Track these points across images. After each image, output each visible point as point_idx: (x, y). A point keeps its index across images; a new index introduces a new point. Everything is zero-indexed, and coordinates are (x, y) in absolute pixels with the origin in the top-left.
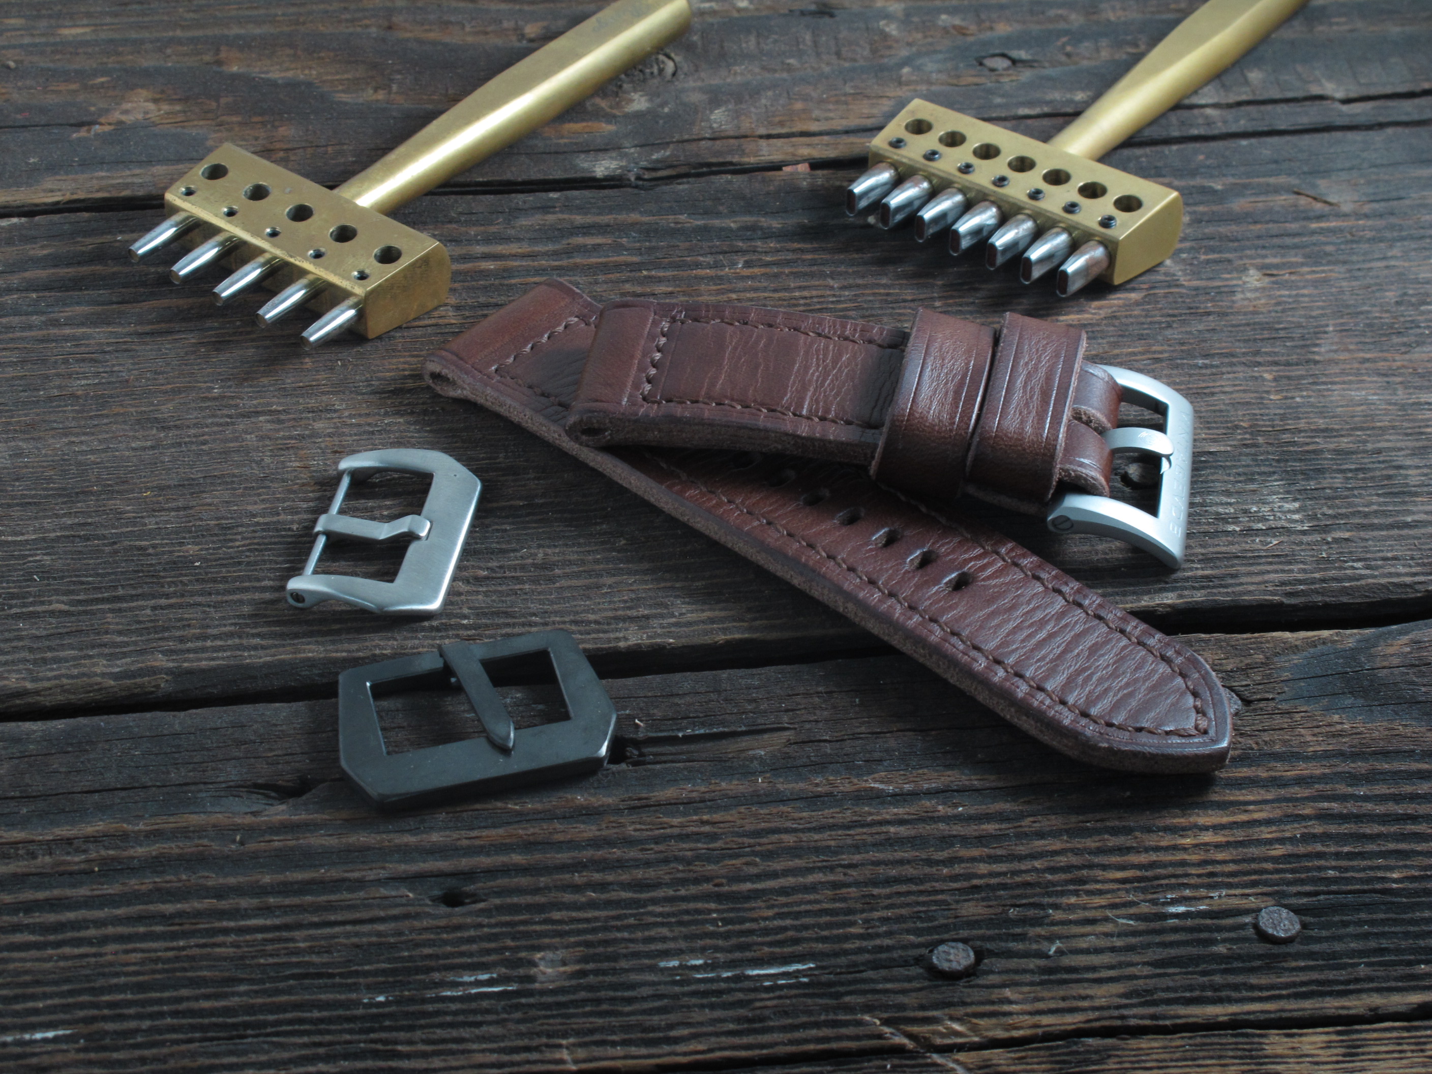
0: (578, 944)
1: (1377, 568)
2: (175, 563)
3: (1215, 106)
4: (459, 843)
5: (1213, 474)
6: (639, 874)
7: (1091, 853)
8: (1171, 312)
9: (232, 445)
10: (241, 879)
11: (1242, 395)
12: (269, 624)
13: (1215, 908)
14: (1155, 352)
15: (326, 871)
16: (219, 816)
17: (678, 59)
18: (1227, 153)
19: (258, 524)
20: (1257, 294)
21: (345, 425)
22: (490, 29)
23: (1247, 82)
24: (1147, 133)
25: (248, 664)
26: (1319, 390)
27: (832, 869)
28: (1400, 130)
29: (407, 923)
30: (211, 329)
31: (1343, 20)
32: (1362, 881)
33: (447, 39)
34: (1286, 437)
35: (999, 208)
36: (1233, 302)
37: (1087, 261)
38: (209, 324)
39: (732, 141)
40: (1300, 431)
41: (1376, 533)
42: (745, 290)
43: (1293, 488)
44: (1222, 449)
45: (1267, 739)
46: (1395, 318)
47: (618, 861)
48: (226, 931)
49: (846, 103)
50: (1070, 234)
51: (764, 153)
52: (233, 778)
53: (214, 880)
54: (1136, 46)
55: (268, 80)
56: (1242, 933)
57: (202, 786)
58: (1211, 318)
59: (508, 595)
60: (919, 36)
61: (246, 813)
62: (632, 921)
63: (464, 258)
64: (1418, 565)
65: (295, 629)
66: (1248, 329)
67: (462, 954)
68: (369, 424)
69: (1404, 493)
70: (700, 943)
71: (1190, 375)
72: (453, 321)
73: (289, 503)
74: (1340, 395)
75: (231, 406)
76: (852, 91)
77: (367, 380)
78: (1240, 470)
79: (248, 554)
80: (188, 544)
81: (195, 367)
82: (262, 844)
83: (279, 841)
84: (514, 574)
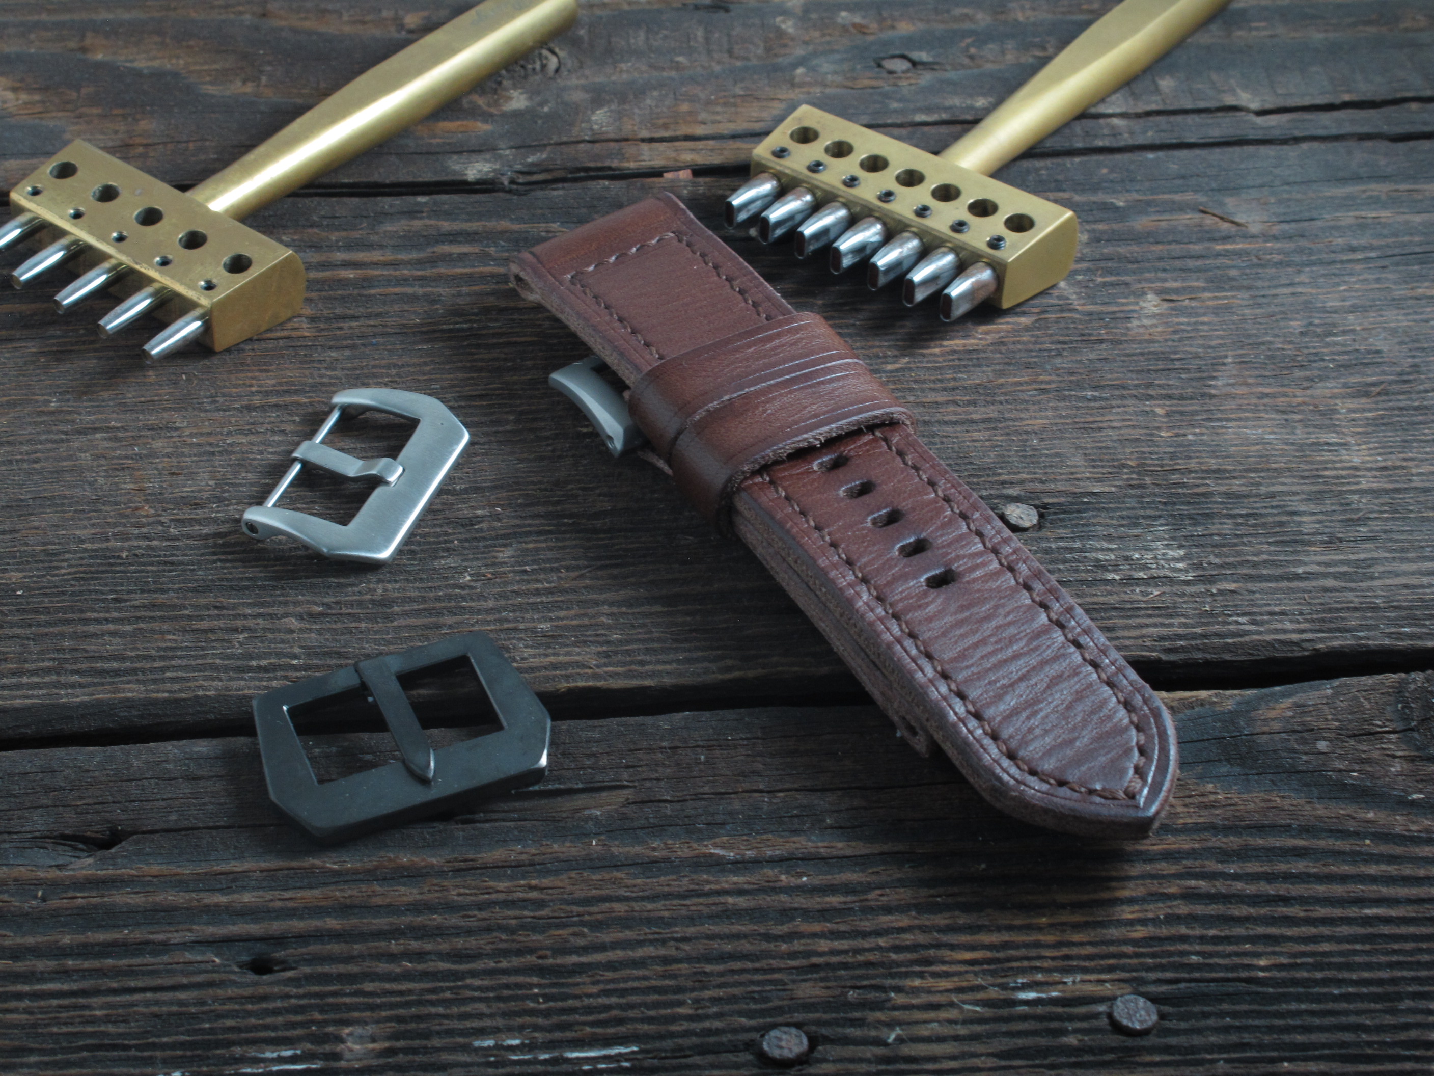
0: (389, 1019)
1: (1262, 623)
3: (1123, 115)
4: (271, 904)
5: (1094, 517)
6: (459, 943)
7: (941, 930)
8: (1061, 339)
9: (65, 464)
10: (40, 939)
11: (1131, 431)
12: (89, 660)
13: (1068, 995)
14: (1042, 382)
15: (130, 932)
16: (22, 869)
17: (562, 54)
18: (1132, 167)
19: (86, 550)
20: (1154, 321)
21: (186, 444)
22: (369, 18)
23: (1157, 91)
24: (1048, 144)
25: (65, 703)
26: (1213, 427)
27: (664, 942)
28: (1316, 145)
29: (211, 992)
30: (53, 337)
31: (1263, 24)
32: (1227, 968)
33: (323, 29)
34: (1175, 478)
35: (884, 224)
36: (1128, 328)
37: (973, 284)
38: (51, 331)
39: (612, 144)
40: (1191, 472)
41: (1264, 585)
43: (1179, 534)
44: (1107, 489)
46: (1298, 349)
47: (438, 928)
48: (19, 996)
49: (735, 105)
50: (957, 255)
51: (645, 157)
52: (39, 828)
53: (13, 939)
54: (1044, 49)
55: (134, 69)
56: (1095, 1023)
57: (6, 837)
58: (1104, 346)
59: (343, 634)
60: (817, 34)
61: (51, 866)
62: (448, 995)
63: (323, 266)
64: (1307, 621)
66: (1141, 358)
67: (266, 1027)
68: (210, 445)
69: (1296, 541)
70: (519, 1021)
71: (1078, 408)
72: (307, 334)
73: (119, 529)
74: (1235, 433)
75: (68, 421)
76: (742, 93)
77: (211, 396)
78: (1124, 513)
79: (73, 583)
80: (12, 570)
81: (34, 379)
82: (64, 901)
83: (83, 897)
84: (350, 611)
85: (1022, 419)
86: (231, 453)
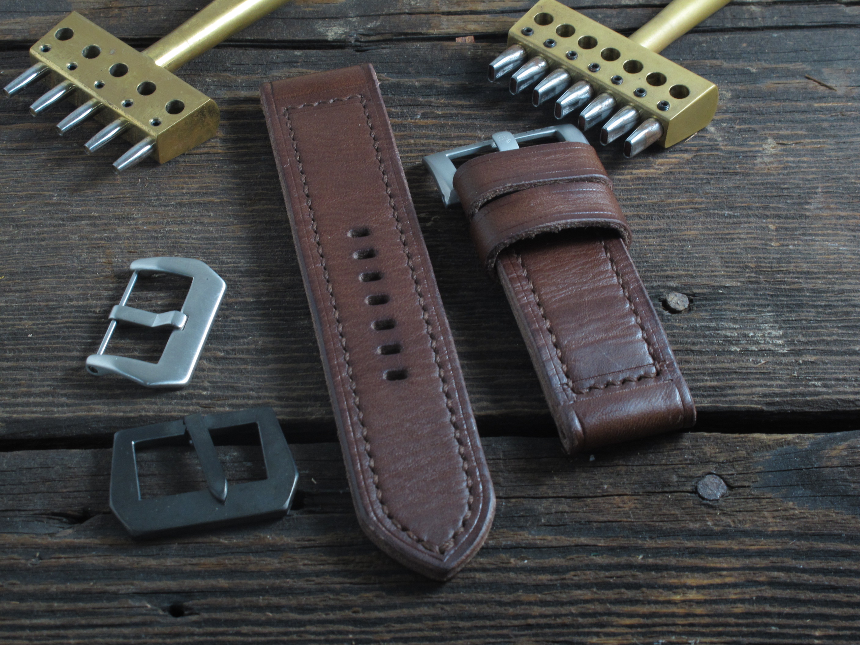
1: (830, 387)
2: (15, 334)
3: (759, 4)
4: (184, 568)
5: (725, 304)
6: (304, 600)
7: (611, 603)
8: (710, 171)
9: (61, 242)
10: (37, 587)
11: (752, 241)
12: (73, 387)
14: (696, 203)
15: (95, 584)
16: (27, 536)
18: (763, 42)
19: (73, 306)
20: (771, 159)
21: (138, 230)
24: (708, 23)
25: (57, 418)
26: (806, 240)
29: (144, 629)
30: (57, 148)
32: (794, 637)
34: (779, 276)
35: (591, 86)
36: (754, 164)
37: (645, 134)
38: (56, 144)
39: (423, 16)
40: (790, 273)
41: (834, 358)
42: (420, 137)
43: (780, 319)
44: (734, 284)
45: (741, 519)
47: (290, 588)
48: (23, 628)
50: (637, 111)
51: (444, 27)
52: (39, 508)
53: (20, 587)
57: (17, 513)
58: (737, 177)
59: (236, 373)
61: (45, 534)
64: (859, 385)
65: (90, 391)
66: (762, 187)
68: (155, 231)
69: (856, 327)
71: (719, 223)
72: (220, 151)
73: (95, 291)
74: (820, 245)
75: (64, 211)
77: (157, 195)
78: (745, 301)
79: (65, 330)
80: (25, 319)
81: (43, 179)
82: (53, 560)
83: (65, 558)
84: (241, 356)
85: (682, 230)
86: (168, 238)
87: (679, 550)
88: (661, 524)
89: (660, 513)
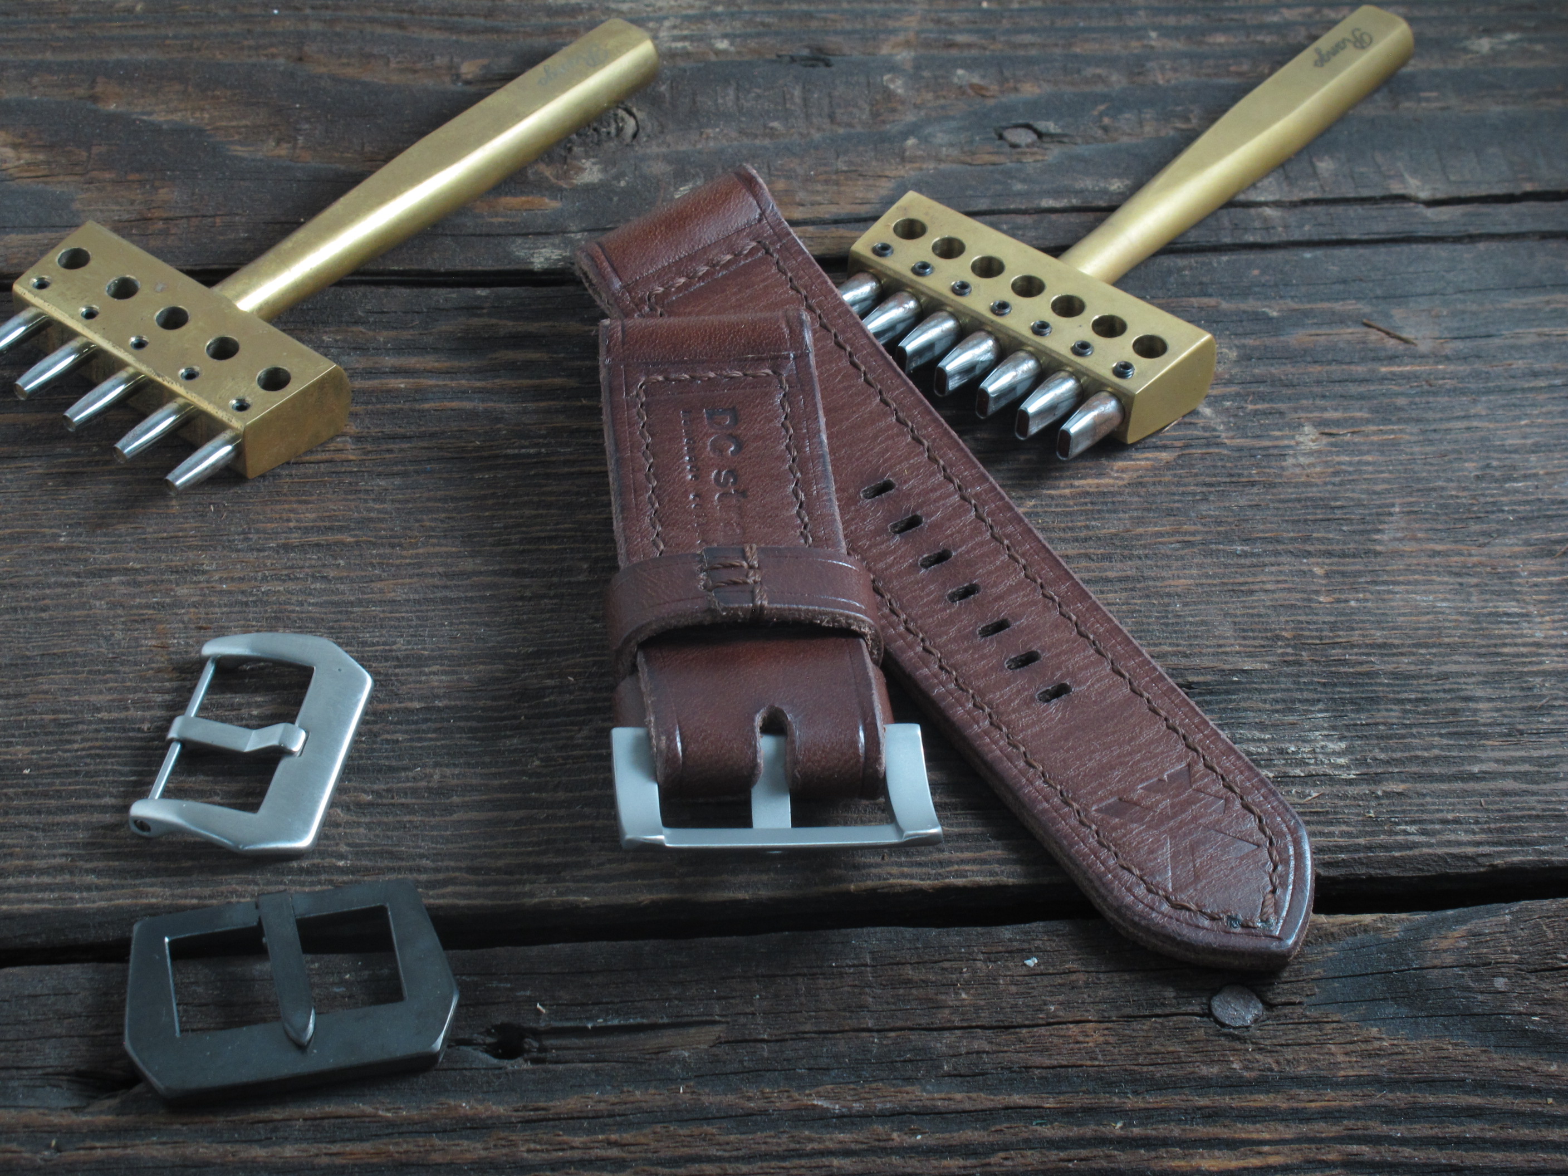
1: (1433, 833)
2: (1, 769)
3: (1277, 204)
4: (317, 1161)
5: (1245, 700)
8: (1208, 480)
9: (77, 613)
11: (1285, 595)
12: (107, 856)
14: (1186, 533)
16: (33, 1112)
17: (640, 115)
18: (1287, 268)
19: (102, 721)
20: (1312, 460)
21: (213, 591)
22: (419, 66)
23: (1315, 174)
24: (1192, 237)
25: (79, 909)
26: (1379, 592)
28: (1494, 245)
30: (63, 455)
31: (1434, 94)
33: (367, 78)
34: (1336, 652)
35: (997, 340)
36: (1282, 468)
37: (1094, 418)
38: (61, 448)
40: (1353, 646)
41: (1436, 786)
43: (1339, 723)
44: (1258, 666)
45: (1290, 1057)
46: (1474, 497)
49: (837, 183)
50: (1078, 381)
52: (52, 1062)
54: (1187, 120)
55: (152, 123)
57: (14, 1072)
58: (1255, 490)
59: (395, 829)
60: (930, 96)
61: (65, 1109)
63: (370, 373)
64: (1483, 831)
65: (137, 864)
66: (1298, 506)
68: (243, 592)
69: (1472, 733)
71: (1226, 566)
72: (351, 457)
73: (140, 695)
74: (1402, 600)
75: (79, 560)
76: (845, 168)
77: (243, 533)
78: (1279, 695)
79: (88, 760)
80: (17, 744)
81: (41, 506)
82: (82, 1152)
83: (102, 1148)
84: (403, 800)
85: (1163, 578)
86: (266, 603)
87: (1186, 1112)
88: (1151, 1068)
89: (1149, 1050)
